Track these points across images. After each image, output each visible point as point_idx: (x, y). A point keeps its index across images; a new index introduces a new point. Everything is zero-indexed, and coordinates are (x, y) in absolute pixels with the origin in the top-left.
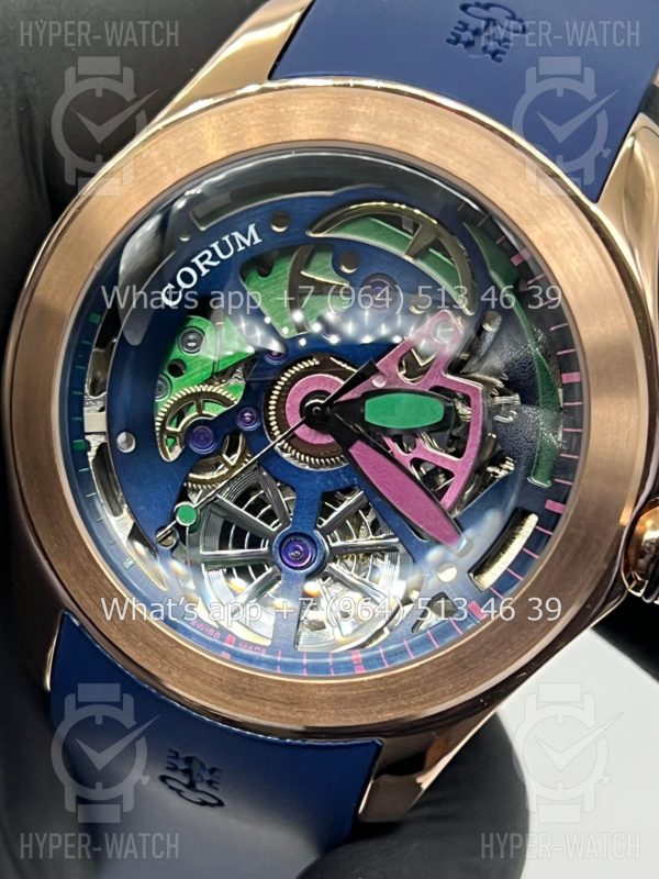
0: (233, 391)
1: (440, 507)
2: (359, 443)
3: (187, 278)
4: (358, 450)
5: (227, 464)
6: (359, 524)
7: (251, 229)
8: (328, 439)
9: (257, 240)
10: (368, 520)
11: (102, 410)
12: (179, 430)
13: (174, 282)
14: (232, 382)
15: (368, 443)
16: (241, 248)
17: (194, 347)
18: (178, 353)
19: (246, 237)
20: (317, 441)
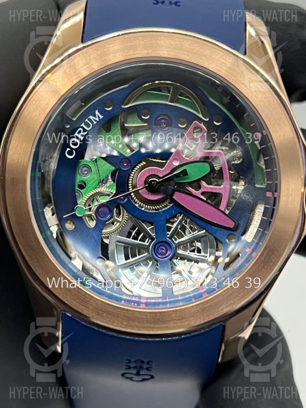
0: (110, 188)
2: (176, 193)
3: (75, 144)
4: (177, 196)
5: (118, 221)
6: (184, 229)
7: (97, 112)
9: (101, 117)
11: (53, 214)
12: (91, 213)
13: (70, 147)
14: (108, 184)
15: (180, 192)
16: (95, 123)
17: (86, 174)
18: (79, 178)
19: (96, 117)
20: (156, 198)
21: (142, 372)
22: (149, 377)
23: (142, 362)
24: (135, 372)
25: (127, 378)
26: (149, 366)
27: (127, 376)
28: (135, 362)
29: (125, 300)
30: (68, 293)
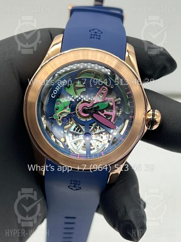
0: (68, 111)
1: (111, 122)
2: (94, 114)
3: (55, 92)
4: (94, 115)
5: (70, 124)
6: (96, 128)
8: (88, 115)
10: (98, 127)
11: (45, 120)
12: (60, 120)
13: (53, 93)
14: (67, 109)
15: (96, 113)
17: (59, 104)
18: (56, 106)
20: (86, 116)
21: (76, 186)
22: (79, 188)
23: (77, 181)
24: (73, 186)
25: (70, 188)
26: (79, 183)
27: (70, 187)
28: (74, 181)
29: (72, 155)
30: (49, 151)
